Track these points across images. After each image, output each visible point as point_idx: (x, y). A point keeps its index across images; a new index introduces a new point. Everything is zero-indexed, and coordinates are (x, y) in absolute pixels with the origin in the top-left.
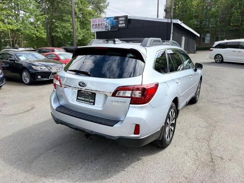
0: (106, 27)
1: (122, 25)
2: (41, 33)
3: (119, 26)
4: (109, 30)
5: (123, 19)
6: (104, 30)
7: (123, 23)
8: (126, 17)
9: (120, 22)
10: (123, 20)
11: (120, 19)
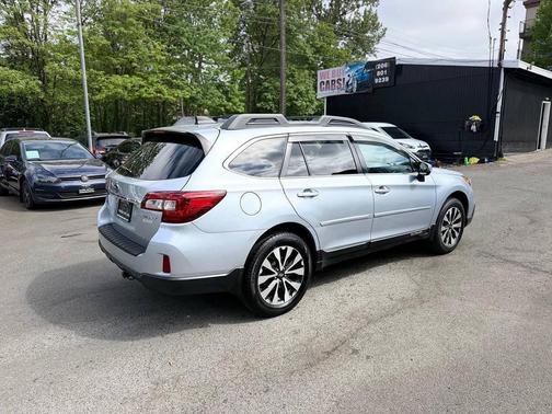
0: (348, 85)
1: (382, 79)
2: (235, 104)
3: (376, 81)
4: (355, 90)
5: (386, 65)
6: (343, 92)
7: (385, 76)
8: (392, 61)
9: (379, 73)
10: (384, 69)
11: (379, 66)
